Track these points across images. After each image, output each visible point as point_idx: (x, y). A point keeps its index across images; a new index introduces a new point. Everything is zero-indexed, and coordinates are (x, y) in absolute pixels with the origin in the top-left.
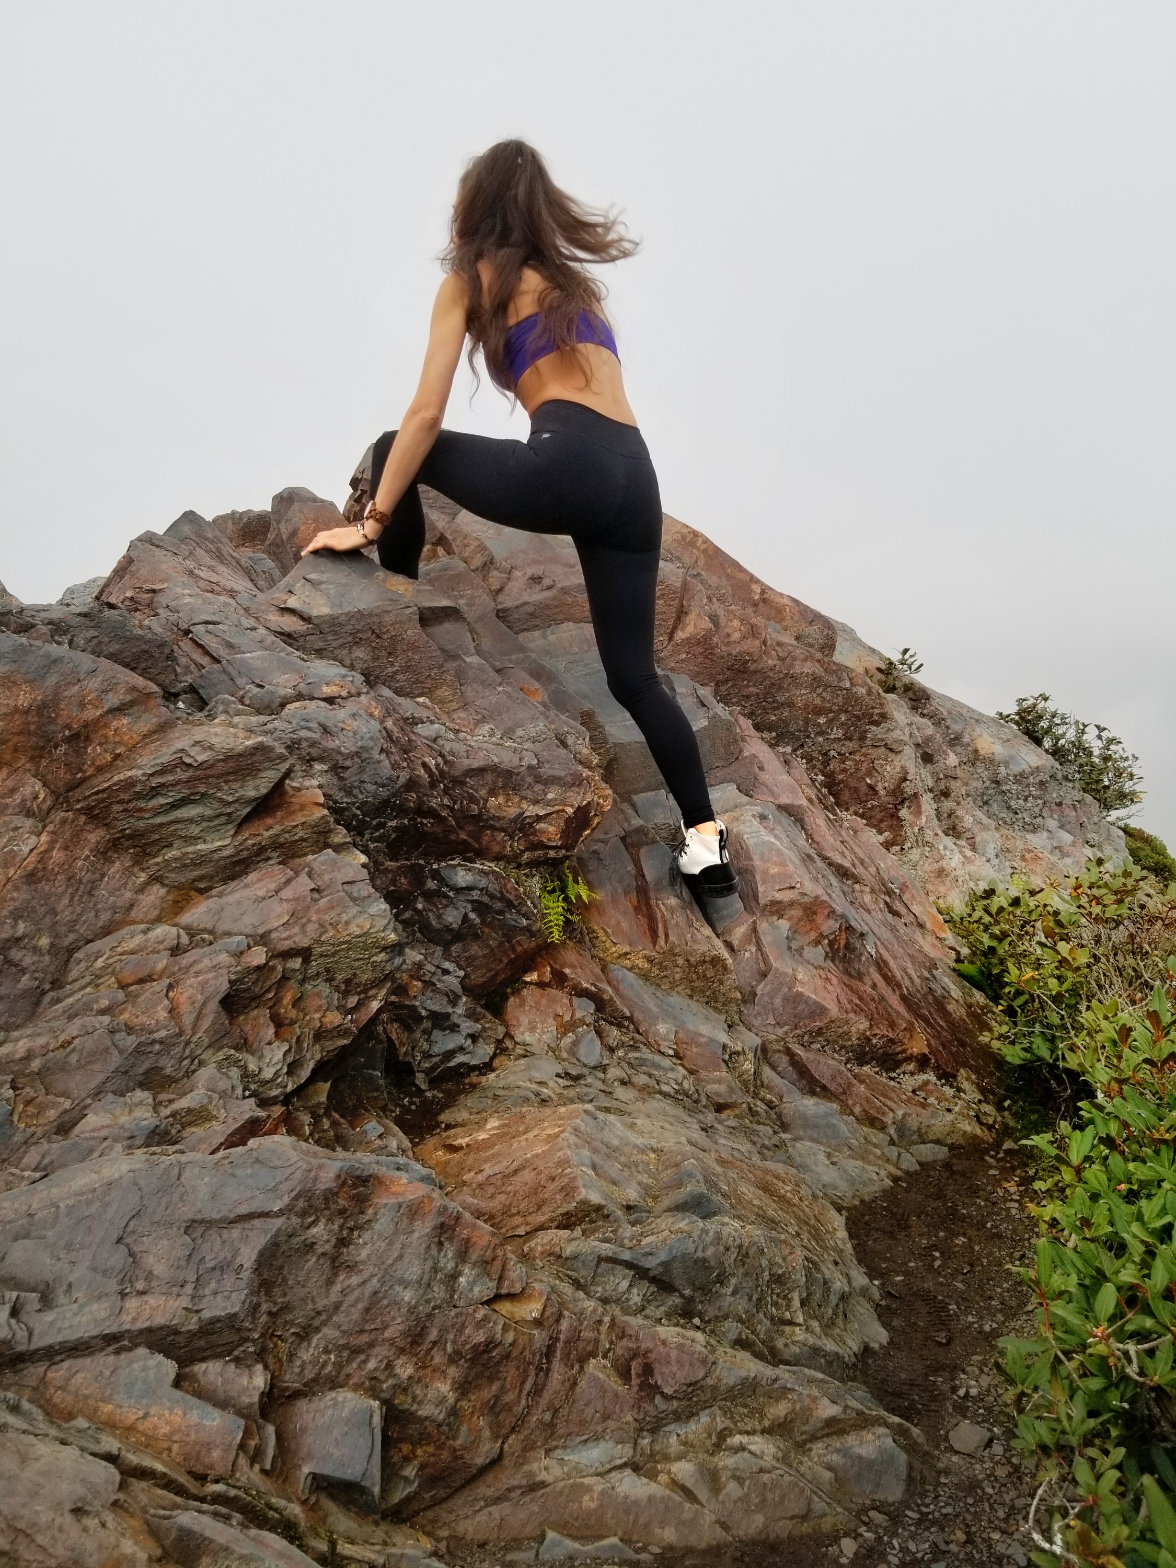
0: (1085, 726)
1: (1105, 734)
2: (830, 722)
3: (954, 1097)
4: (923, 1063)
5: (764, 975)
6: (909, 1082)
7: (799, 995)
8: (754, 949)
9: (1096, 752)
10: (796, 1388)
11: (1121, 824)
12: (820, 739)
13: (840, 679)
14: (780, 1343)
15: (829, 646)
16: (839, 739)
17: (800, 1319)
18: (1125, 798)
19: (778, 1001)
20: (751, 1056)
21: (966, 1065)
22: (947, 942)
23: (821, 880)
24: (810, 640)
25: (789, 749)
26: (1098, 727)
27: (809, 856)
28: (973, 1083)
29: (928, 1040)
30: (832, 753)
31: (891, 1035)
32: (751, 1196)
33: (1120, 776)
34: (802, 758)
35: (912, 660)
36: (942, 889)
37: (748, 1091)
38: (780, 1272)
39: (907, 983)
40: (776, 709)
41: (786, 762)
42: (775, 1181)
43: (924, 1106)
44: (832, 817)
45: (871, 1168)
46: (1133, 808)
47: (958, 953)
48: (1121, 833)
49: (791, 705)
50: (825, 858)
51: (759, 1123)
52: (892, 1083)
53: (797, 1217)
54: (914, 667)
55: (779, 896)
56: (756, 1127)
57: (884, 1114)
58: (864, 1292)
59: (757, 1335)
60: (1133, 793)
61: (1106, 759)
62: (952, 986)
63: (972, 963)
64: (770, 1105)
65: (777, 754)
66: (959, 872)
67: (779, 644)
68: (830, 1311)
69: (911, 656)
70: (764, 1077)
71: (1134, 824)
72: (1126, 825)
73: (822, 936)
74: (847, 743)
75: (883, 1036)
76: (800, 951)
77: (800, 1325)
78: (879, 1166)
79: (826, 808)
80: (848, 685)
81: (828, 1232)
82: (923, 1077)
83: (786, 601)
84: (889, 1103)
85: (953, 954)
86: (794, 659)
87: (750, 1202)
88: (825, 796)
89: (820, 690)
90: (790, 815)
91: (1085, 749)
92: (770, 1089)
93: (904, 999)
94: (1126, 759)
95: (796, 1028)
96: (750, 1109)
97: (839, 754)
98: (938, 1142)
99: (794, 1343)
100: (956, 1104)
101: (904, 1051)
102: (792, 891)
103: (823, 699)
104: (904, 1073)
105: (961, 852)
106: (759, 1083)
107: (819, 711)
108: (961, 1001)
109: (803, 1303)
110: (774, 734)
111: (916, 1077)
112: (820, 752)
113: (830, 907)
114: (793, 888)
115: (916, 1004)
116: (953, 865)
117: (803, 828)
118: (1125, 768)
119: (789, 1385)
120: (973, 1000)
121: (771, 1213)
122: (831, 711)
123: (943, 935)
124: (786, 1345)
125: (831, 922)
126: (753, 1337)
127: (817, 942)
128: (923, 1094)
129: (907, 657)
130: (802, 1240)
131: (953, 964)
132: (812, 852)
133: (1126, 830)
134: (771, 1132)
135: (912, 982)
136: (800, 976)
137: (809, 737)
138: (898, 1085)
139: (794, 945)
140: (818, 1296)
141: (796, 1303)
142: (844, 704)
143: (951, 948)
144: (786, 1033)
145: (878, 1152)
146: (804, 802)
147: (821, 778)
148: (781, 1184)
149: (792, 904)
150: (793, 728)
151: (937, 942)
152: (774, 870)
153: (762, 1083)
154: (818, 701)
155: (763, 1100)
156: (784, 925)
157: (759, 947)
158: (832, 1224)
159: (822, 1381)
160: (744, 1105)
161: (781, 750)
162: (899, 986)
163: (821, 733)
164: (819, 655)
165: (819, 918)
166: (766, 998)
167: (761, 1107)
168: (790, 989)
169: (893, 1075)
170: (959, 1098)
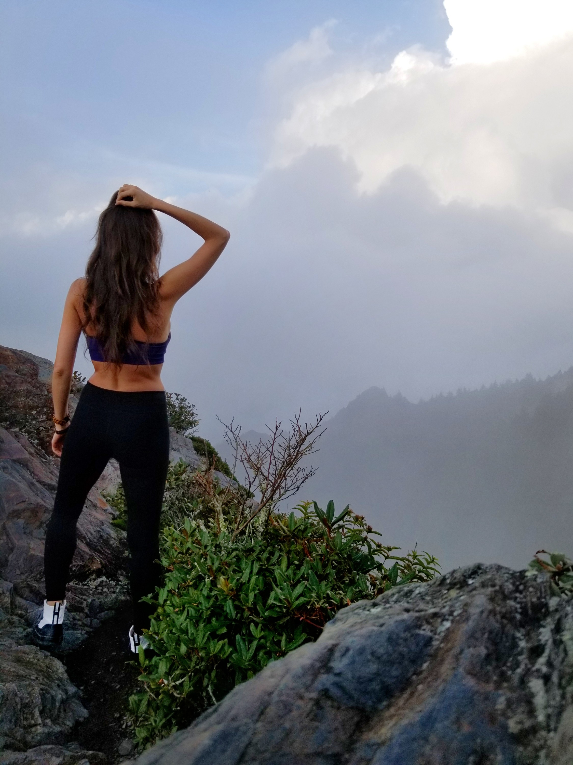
0: (171, 394)
1: (179, 397)
2: (38, 413)
3: (116, 585)
4: (99, 573)
5: (12, 550)
6: (93, 584)
7: (32, 556)
8: (5, 537)
9: (177, 405)
10: (38, 758)
11: (191, 436)
12: (34, 422)
13: (41, 391)
14: (29, 738)
15: (35, 374)
16: (44, 421)
17: (40, 721)
18: (192, 424)
19: (21, 562)
20: (8, 594)
21: (121, 568)
22: (108, 511)
23: (40, 494)
24: (24, 372)
25: (17, 429)
26: (176, 394)
27: (32, 484)
28: (124, 576)
29: (101, 561)
30: (41, 428)
31: (82, 563)
32: (9, 667)
33: (188, 415)
34: (25, 433)
35: (80, 376)
36: (105, 486)
37: (8, 613)
38: (27, 701)
39: (89, 535)
40: (7, 410)
41: (16, 436)
42: (23, 655)
43: (101, 593)
44: (44, 460)
45: (77, 632)
46: (195, 428)
47: (114, 515)
48: (190, 440)
49: (16, 407)
50: (41, 482)
51: (15, 627)
52: (85, 587)
53: (37, 670)
54: (81, 379)
55: (16, 508)
56: (13, 630)
57: (82, 603)
58: (75, 695)
59: (16, 739)
60: (195, 421)
61: (181, 408)
62: (112, 532)
63: (120, 518)
64: (21, 616)
65: (11, 433)
66: (112, 476)
67: (7, 376)
68: (56, 711)
69: (79, 375)
70: (17, 603)
71: (196, 435)
72: (193, 436)
73: (42, 523)
74: (49, 422)
75: (78, 565)
76: (31, 533)
77: (40, 724)
78: (82, 630)
79: (41, 456)
80: (46, 393)
81: (54, 672)
82: (100, 580)
83: (9, 353)
84: (84, 597)
85: (111, 516)
86: (15, 383)
87: (9, 671)
88: (39, 450)
89: (31, 397)
90: (20, 464)
91: (172, 405)
92: (20, 607)
93: (87, 544)
94: (190, 407)
95: (32, 573)
96: (10, 622)
97: (45, 428)
98: (110, 609)
99: (37, 735)
100: (117, 588)
101: (89, 570)
102: (23, 504)
103: (34, 402)
104: (90, 580)
105: (112, 466)
106: (14, 606)
107: (32, 408)
108: (116, 538)
109: (41, 712)
110: (8, 423)
111: (96, 581)
112: (35, 429)
113: (45, 507)
114: (25, 501)
115: (95, 545)
116: (109, 473)
117: (28, 469)
118: (189, 411)
119: (33, 759)
120: (122, 536)
121: (22, 672)
122: (38, 407)
123: (106, 508)
124: (33, 738)
125: (46, 515)
126: (14, 741)
127: (40, 527)
128: (100, 588)
129: (77, 375)
130: (39, 680)
131: (111, 521)
132: (34, 481)
133: (193, 439)
134: (22, 630)
135: (92, 535)
136: (32, 546)
137: (28, 422)
138: (88, 587)
139: (28, 531)
140: (49, 706)
141: (37, 714)
142: (45, 403)
143: (110, 514)
144: (27, 577)
145: (80, 623)
146: (27, 456)
147: (36, 441)
148: (27, 656)
149: (24, 510)
150: (18, 418)
151: (103, 512)
152: (13, 495)
153: (16, 606)
154: (31, 403)
155: (17, 615)
156: (21, 521)
157: (8, 536)
158: (56, 667)
159: (51, 749)
160: (6, 621)
161: (13, 430)
162: (85, 538)
163: (35, 419)
164: (29, 380)
165: (40, 514)
166: (14, 562)
167: (16, 619)
168: (27, 554)
169: (86, 583)
170: (119, 585)
